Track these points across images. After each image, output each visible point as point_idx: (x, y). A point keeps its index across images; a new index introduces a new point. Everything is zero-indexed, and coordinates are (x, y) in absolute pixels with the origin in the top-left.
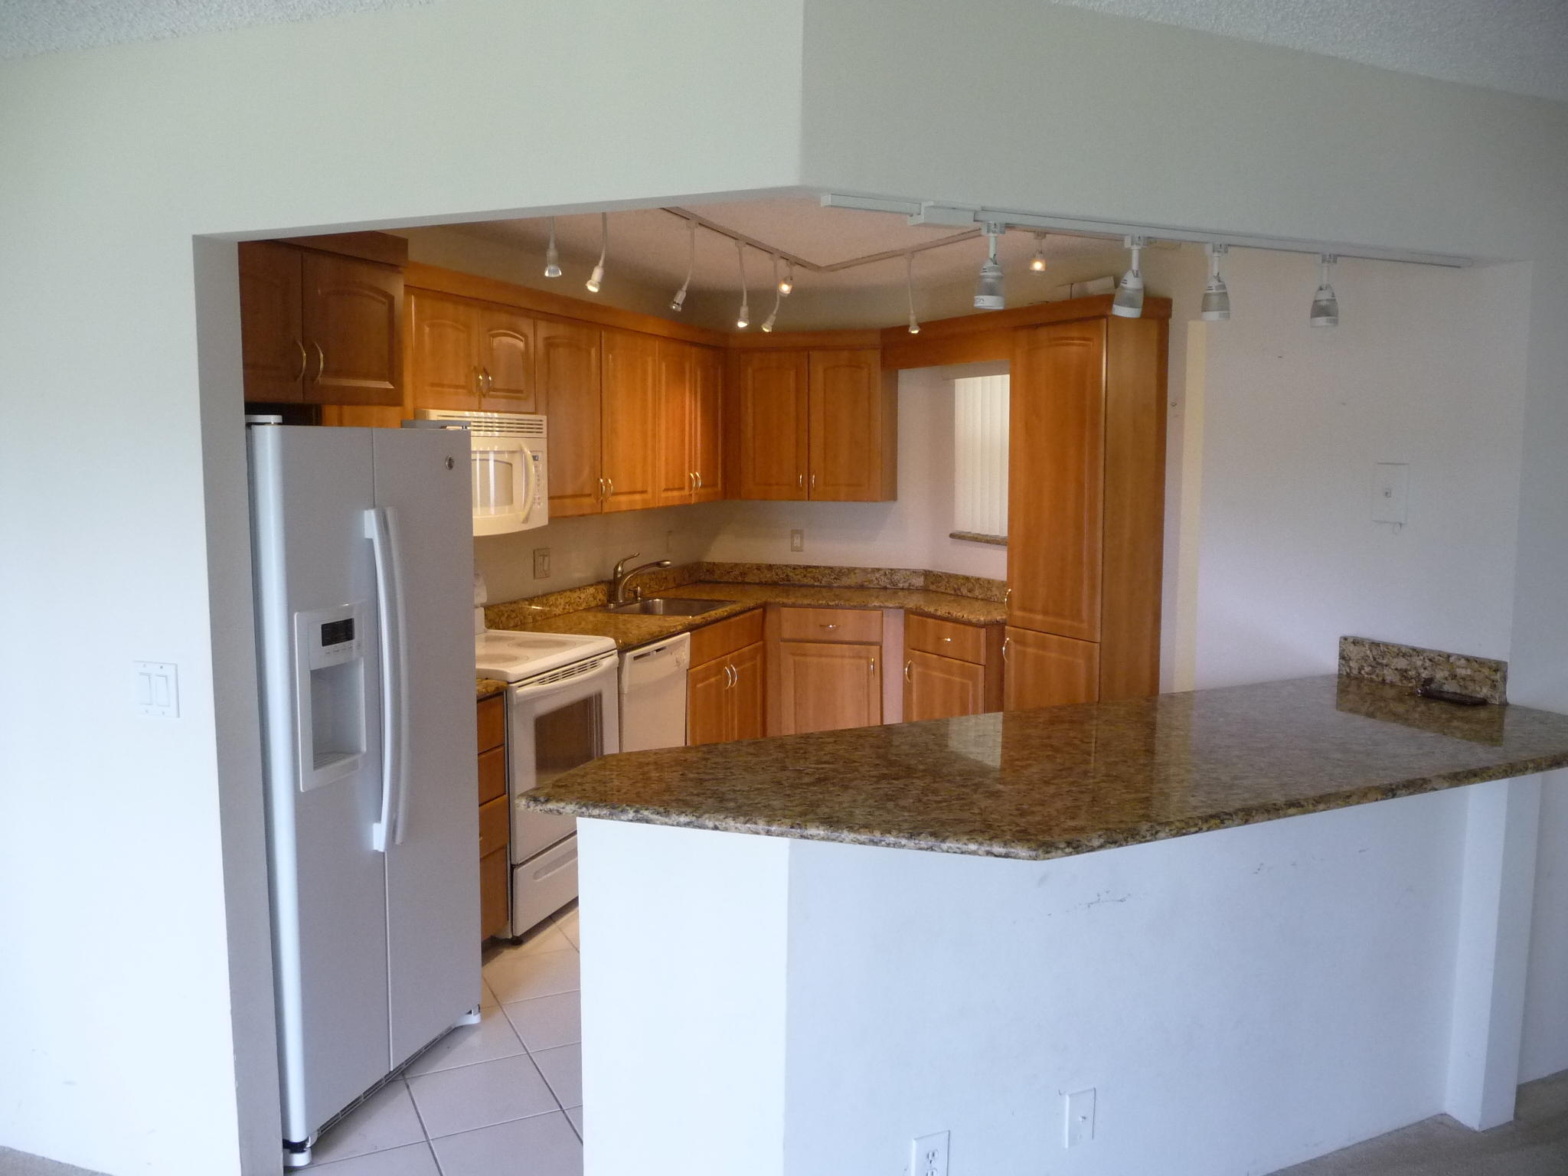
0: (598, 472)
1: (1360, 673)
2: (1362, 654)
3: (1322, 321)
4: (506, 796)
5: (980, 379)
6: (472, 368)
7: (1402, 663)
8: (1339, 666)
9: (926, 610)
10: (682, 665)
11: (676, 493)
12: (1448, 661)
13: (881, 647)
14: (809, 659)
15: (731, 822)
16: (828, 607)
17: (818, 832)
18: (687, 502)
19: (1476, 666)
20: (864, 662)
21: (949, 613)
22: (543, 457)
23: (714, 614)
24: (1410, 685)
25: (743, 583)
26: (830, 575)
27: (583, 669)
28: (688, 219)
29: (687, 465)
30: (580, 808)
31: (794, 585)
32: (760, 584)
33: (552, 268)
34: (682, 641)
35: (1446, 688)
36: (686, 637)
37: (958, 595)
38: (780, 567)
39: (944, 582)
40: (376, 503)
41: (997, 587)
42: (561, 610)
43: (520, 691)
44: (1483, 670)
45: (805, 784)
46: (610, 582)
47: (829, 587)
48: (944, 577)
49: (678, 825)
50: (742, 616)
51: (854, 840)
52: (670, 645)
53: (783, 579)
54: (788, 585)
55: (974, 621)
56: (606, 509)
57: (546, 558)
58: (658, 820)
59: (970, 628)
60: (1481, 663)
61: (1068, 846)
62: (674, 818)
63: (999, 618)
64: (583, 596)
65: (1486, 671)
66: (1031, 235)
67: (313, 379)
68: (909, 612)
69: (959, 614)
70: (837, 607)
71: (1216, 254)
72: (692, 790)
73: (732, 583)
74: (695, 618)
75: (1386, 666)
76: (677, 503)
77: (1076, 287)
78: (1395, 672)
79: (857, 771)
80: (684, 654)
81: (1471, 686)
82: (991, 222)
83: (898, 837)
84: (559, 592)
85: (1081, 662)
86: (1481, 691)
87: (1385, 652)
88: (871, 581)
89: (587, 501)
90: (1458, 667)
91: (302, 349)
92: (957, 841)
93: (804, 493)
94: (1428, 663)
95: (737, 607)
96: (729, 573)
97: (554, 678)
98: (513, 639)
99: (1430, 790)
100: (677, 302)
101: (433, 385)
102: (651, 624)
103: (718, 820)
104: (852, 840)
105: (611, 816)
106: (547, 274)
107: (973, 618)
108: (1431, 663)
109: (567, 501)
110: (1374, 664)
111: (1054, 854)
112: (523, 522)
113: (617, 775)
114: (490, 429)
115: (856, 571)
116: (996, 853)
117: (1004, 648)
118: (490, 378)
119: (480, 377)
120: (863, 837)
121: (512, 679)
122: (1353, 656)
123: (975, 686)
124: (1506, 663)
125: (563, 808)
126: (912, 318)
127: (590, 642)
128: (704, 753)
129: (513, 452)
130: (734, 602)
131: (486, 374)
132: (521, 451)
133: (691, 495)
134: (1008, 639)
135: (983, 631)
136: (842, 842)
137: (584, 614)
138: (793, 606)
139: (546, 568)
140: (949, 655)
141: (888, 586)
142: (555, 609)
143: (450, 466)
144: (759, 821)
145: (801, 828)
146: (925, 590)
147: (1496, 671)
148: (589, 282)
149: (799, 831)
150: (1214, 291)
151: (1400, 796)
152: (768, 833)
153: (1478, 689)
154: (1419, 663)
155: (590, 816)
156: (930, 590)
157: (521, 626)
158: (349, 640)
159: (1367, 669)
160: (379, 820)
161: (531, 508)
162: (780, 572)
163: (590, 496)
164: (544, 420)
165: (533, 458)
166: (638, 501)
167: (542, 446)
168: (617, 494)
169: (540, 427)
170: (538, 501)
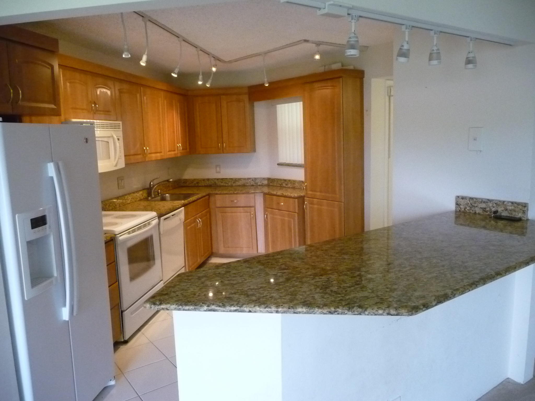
0: (143, 144)
1: (465, 210)
2: (466, 203)
3: (470, 66)
4: (118, 282)
5: (287, 104)
6: (89, 101)
7: (483, 205)
8: (456, 207)
9: (273, 193)
10: (182, 220)
11: (173, 153)
12: (504, 204)
13: (255, 208)
14: (228, 214)
15: (257, 308)
16: (234, 194)
17: (303, 310)
18: (177, 156)
19: (516, 205)
20: (249, 214)
21: (282, 194)
22: (121, 139)
23: (191, 199)
24: (487, 214)
25: (198, 186)
26: (231, 181)
27: (145, 226)
28: (179, 37)
29: (176, 142)
30: (178, 306)
31: (218, 186)
32: (205, 186)
33: (126, 53)
34: (181, 211)
35: (503, 214)
36: (183, 209)
37: (281, 187)
38: (212, 179)
39: (276, 182)
40: (53, 159)
41: (298, 183)
42: (130, 201)
43: (121, 238)
44: (519, 207)
45: (281, 282)
46: (148, 189)
47: (232, 186)
48: (275, 180)
49: (230, 311)
50: (202, 199)
51: (321, 312)
52: (177, 213)
53: (214, 184)
54: (215, 186)
55: (293, 196)
56: (147, 160)
57: (123, 181)
58: (220, 310)
59: (291, 199)
60: (518, 204)
61: (424, 307)
62: (228, 308)
63: (302, 195)
64: (138, 195)
65: (520, 207)
66: (314, 45)
67: (17, 103)
68: (265, 194)
69: (286, 194)
70: (237, 194)
71: (436, 35)
72: (231, 291)
73: (194, 186)
74: (185, 201)
75: (476, 207)
76: (173, 156)
77: (326, 67)
78: (481, 209)
79: (300, 272)
80: (182, 216)
81: (514, 213)
82: (353, 15)
83: (343, 310)
84: (128, 194)
85: (336, 210)
86: (518, 215)
87: (476, 201)
88: (247, 183)
89: (139, 157)
90: (508, 206)
91: (10, 88)
92: (372, 309)
93: (221, 151)
94: (495, 205)
95: (199, 196)
96: (192, 182)
97: (134, 231)
98: (113, 215)
100: (175, 72)
101: (72, 108)
102: (168, 204)
103: (251, 307)
104: (320, 313)
105: (195, 310)
106: (124, 56)
107: (292, 195)
108: (496, 205)
109: (132, 157)
110: (471, 206)
111: (419, 312)
112: (115, 166)
113: (190, 285)
114: (99, 127)
115: (241, 179)
116: (392, 314)
117: (305, 206)
118: (97, 106)
119: (93, 105)
120: (325, 311)
121: (117, 233)
122: (461, 203)
123: (294, 221)
124: (528, 203)
125: (169, 307)
126: (266, 80)
127: (147, 214)
128: (226, 268)
129: (109, 137)
130: (198, 194)
131: (95, 104)
132: (112, 136)
133: (178, 153)
134: (306, 202)
135: (296, 200)
136: (315, 314)
137: (139, 202)
138: (220, 194)
139: (123, 185)
140: (283, 209)
141: (254, 184)
142: (127, 201)
143: (87, 142)
144: (272, 307)
145: (293, 309)
146: (268, 185)
147: (525, 207)
148: (141, 61)
149: (293, 310)
150: (435, 51)
152: (277, 312)
153: (517, 214)
154: (491, 205)
155: (184, 310)
156: (270, 185)
157: (114, 209)
158: (45, 225)
159: (468, 208)
160: (65, 305)
161: (118, 160)
162: (212, 181)
163: (140, 154)
164: (121, 123)
165: (118, 139)
166: (159, 156)
167: (121, 134)
168: (151, 153)
169: (119, 126)
170: (120, 157)
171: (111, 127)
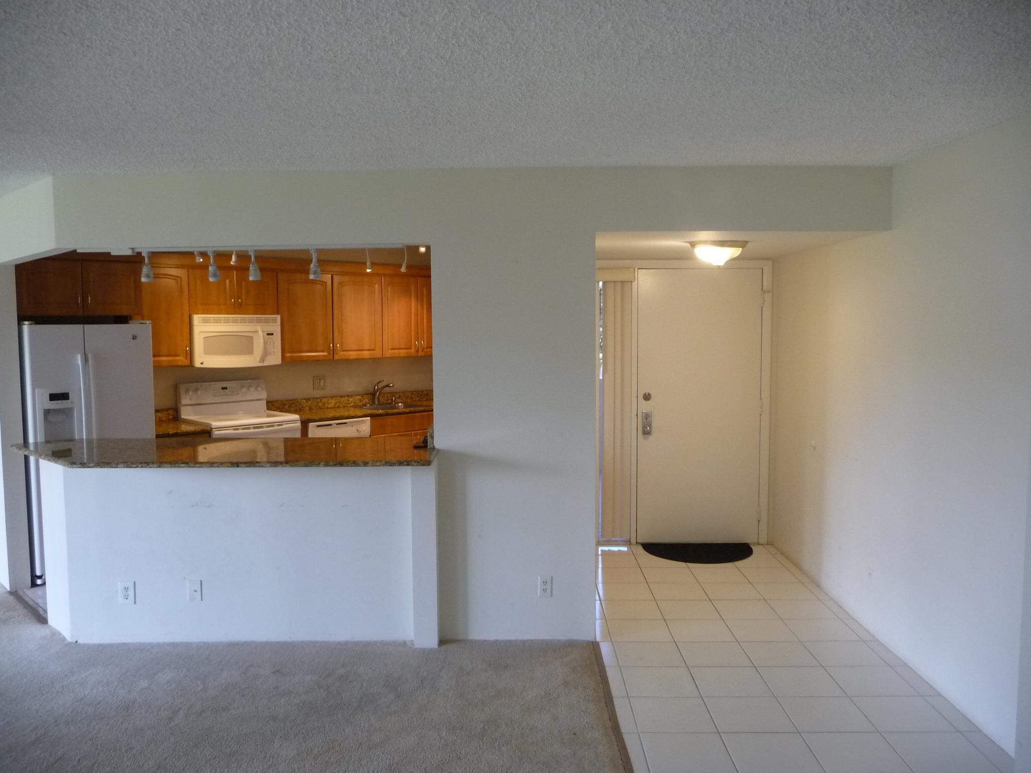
0: (330, 340)
10: (363, 433)
11: (401, 351)
18: (413, 355)
22: (277, 334)
27: (270, 427)
29: (413, 337)
34: (365, 420)
42: (333, 405)
43: (217, 433)
52: (351, 422)
57: (323, 380)
64: (351, 399)
67: (88, 307)
76: (403, 355)
80: (365, 428)
84: (331, 397)
89: (321, 354)
99: (259, 467)
101: (202, 304)
112: (260, 362)
114: (235, 322)
118: (240, 300)
119: (233, 300)
121: (213, 427)
129: (253, 332)
139: (322, 385)
142: (328, 404)
143: (134, 339)
151: (241, 467)
161: (264, 357)
163: (323, 351)
164: (278, 317)
165: (268, 334)
166: (366, 354)
167: (276, 329)
168: (347, 351)
169: (275, 321)
170: (272, 353)
171: (259, 321)
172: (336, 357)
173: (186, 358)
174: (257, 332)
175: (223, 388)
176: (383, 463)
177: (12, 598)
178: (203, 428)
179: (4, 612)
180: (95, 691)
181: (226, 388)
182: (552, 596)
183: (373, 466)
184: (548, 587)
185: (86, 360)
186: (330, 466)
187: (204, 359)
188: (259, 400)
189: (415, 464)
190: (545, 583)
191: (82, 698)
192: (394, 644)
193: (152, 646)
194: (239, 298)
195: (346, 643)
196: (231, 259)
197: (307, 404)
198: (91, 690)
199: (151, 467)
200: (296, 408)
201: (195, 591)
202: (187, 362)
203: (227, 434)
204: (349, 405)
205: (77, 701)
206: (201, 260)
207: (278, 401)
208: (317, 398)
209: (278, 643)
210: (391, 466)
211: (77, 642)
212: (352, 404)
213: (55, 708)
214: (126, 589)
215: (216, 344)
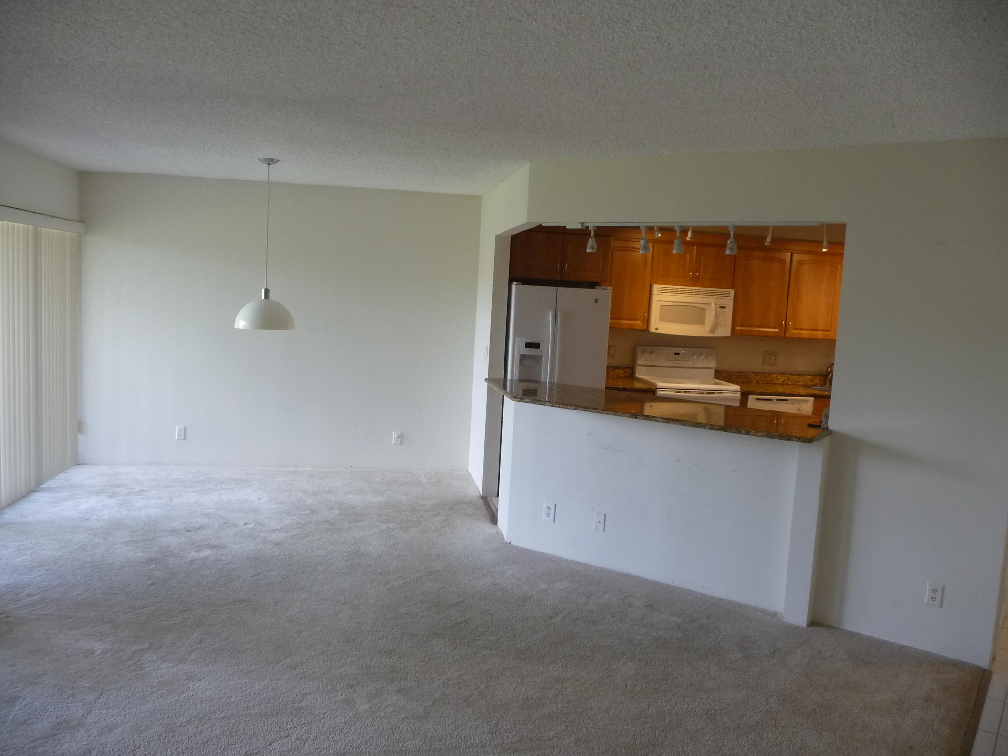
0: (783, 317)
22: (730, 307)
34: (809, 400)
46: (824, 375)
57: (773, 357)
64: (801, 378)
67: (564, 272)
84: (780, 373)
89: (772, 330)
91: (558, 263)
101: (663, 276)
109: (754, 329)
112: (710, 333)
114: (691, 294)
118: (697, 274)
119: (691, 273)
121: (658, 387)
129: (707, 304)
137: (798, 387)
139: (772, 361)
157: (747, 384)
158: (538, 348)
161: (714, 328)
163: (774, 328)
164: (733, 291)
165: (720, 307)
166: (820, 334)
167: (729, 302)
168: (801, 329)
169: (728, 295)
170: (723, 325)
171: (713, 294)
172: (788, 335)
173: (644, 323)
174: (710, 304)
175: (676, 354)
176: (765, 434)
177: (481, 500)
178: (649, 387)
179: (472, 509)
180: (508, 581)
181: (678, 354)
182: (941, 607)
183: (754, 435)
184: (938, 596)
185: (555, 317)
186: (715, 429)
187: (659, 325)
188: (708, 368)
189: (795, 440)
190: (935, 591)
191: (498, 584)
192: (765, 612)
193: (562, 560)
194: (697, 271)
195: (720, 600)
196: (687, 236)
197: (755, 377)
198: (506, 580)
199: (569, 409)
200: (743, 380)
201: (600, 522)
202: (643, 327)
203: (668, 395)
204: (798, 384)
205: (493, 585)
206: (660, 235)
207: (726, 371)
208: (766, 373)
209: (661, 584)
210: (771, 438)
211: (510, 543)
212: (802, 383)
213: (477, 585)
214: (549, 508)
215: (672, 313)
